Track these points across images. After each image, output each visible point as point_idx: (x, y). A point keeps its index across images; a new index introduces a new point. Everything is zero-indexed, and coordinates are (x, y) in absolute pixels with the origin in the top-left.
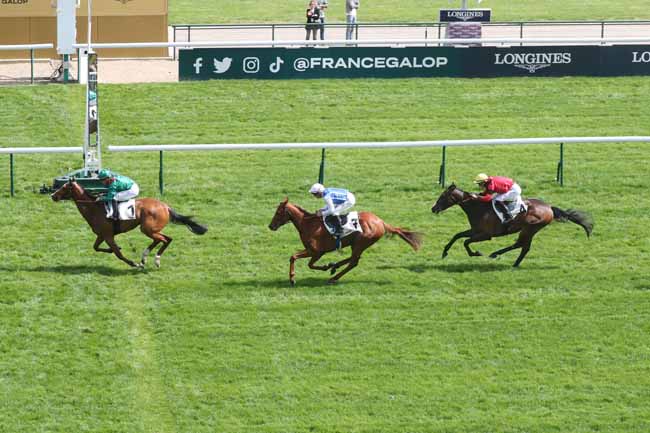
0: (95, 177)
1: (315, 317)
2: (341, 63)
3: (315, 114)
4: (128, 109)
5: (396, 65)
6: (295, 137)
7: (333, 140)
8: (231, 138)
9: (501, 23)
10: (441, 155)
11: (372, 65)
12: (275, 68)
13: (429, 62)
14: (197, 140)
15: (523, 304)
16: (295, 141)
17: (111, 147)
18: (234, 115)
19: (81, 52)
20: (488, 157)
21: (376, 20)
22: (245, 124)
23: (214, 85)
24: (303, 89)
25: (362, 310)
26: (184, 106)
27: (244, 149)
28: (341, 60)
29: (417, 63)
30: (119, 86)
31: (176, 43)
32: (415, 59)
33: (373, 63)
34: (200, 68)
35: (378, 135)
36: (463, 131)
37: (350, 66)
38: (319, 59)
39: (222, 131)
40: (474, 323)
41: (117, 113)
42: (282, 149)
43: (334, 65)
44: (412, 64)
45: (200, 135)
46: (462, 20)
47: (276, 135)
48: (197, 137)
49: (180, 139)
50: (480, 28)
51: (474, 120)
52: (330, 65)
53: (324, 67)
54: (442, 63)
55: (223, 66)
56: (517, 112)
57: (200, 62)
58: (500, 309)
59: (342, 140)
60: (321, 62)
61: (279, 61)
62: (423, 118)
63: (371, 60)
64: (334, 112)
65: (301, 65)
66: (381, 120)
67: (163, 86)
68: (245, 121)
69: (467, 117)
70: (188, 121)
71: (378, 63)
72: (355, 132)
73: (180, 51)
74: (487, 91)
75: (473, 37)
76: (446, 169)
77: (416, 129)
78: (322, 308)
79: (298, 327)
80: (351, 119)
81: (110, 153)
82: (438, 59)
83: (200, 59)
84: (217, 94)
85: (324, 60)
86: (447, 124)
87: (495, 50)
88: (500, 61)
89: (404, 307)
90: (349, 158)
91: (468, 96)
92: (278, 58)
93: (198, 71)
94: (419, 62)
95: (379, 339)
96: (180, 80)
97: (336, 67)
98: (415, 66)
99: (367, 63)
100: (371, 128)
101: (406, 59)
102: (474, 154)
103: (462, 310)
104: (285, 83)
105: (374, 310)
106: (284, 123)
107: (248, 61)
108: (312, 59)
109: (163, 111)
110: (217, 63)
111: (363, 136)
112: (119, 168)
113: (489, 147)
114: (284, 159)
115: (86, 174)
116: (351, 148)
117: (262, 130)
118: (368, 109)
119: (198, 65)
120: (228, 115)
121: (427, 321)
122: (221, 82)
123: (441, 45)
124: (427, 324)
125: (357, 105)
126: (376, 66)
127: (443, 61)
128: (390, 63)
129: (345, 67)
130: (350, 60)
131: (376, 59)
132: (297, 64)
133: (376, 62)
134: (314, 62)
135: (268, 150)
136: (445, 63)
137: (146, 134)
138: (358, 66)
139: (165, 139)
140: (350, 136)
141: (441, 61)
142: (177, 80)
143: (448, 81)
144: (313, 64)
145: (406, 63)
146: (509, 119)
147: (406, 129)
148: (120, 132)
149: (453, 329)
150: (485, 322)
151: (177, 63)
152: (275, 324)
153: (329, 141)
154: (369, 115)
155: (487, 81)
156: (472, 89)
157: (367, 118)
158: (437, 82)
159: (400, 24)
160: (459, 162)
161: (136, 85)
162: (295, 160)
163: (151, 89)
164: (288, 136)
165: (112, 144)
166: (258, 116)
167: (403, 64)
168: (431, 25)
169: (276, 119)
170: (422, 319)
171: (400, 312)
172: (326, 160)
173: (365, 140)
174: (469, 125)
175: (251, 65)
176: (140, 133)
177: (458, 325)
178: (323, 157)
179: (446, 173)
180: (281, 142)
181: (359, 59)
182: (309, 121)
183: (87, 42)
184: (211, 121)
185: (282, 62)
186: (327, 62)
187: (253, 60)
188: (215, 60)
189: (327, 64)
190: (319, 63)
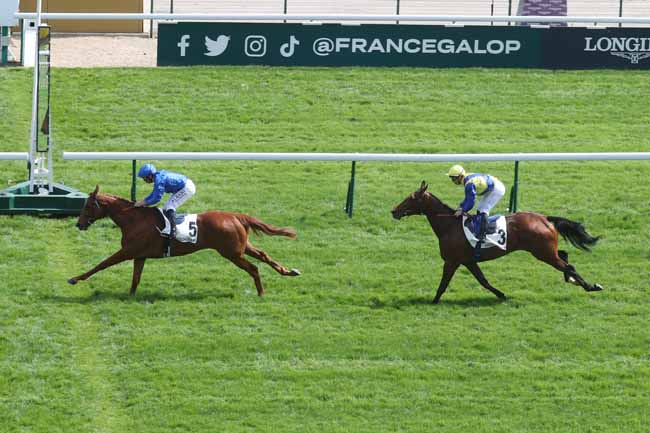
0: (44, 193)
1: (341, 389)
2: (377, 45)
3: (341, 114)
4: (89, 103)
5: (452, 49)
6: (313, 145)
7: (366, 150)
8: (228, 144)
10: (513, 174)
11: (418, 49)
12: (287, 50)
13: (495, 47)
14: (182, 146)
15: (623, 377)
16: (314, 150)
17: (66, 153)
18: (232, 113)
19: (26, 23)
20: (574, 177)
22: (247, 126)
23: (203, 74)
24: (325, 80)
25: (404, 380)
26: (164, 100)
27: (246, 160)
28: (377, 41)
29: (480, 48)
30: (76, 70)
31: (154, 14)
32: (477, 42)
33: (421, 46)
34: (186, 48)
35: (427, 144)
36: (543, 142)
37: (388, 50)
38: (348, 40)
39: (215, 134)
40: (556, 402)
41: (74, 108)
42: (297, 161)
43: (367, 48)
44: (473, 49)
45: (185, 140)
47: (290, 142)
48: (181, 142)
49: (159, 144)
51: (556, 125)
52: (361, 48)
53: (354, 50)
54: (513, 49)
55: (217, 46)
56: (615, 117)
57: (187, 41)
58: (591, 383)
59: (378, 150)
60: (350, 43)
61: (294, 41)
62: (486, 122)
63: (418, 42)
64: (366, 113)
65: (323, 47)
66: (432, 125)
67: (137, 73)
68: (247, 122)
69: (546, 122)
70: (169, 120)
71: (427, 46)
72: (396, 139)
73: (160, 25)
74: (575, 88)
75: (556, 14)
76: (519, 192)
77: (477, 136)
78: (350, 376)
79: (318, 403)
80: (390, 121)
81: (65, 162)
82: (508, 42)
83: (188, 37)
84: (208, 85)
85: (355, 41)
86: (520, 131)
87: (584, 32)
88: (591, 47)
89: (461, 378)
90: (386, 174)
91: (547, 94)
92: (292, 38)
93: (183, 54)
94: (482, 46)
95: (427, 421)
96: (158, 64)
97: (370, 51)
98: (477, 51)
99: (412, 46)
100: (417, 135)
101: (464, 42)
102: (556, 173)
103: (540, 384)
104: (299, 72)
105: (420, 381)
106: (299, 125)
107: (251, 40)
108: (338, 40)
109: (136, 105)
110: (209, 42)
112: (76, 182)
113: (577, 164)
114: (298, 175)
115: (32, 190)
116: (390, 161)
117: (269, 135)
118: (412, 108)
119: (183, 45)
120: (224, 113)
121: (492, 398)
122: (214, 70)
123: (513, 24)
124: (492, 402)
125: (399, 103)
126: (424, 51)
127: (514, 46)
128: (444, 46)
129: (383, 51)
130: (390, 42)
131: (425, 41)
132: (317, 46)
133: (425, 46)
134: (340, 44)
135: (278, 161)
136: (517, 48)
137: (113, 137)
138: (399, 50)
139: (138, 143)
140: (389, 145)
141: (512, 45)
142: (154, 65)
143: (521, 73)
144: (339, 47)
145: (464, 46)
146: (603, 126)
147: (464, 136)
148: (78, 133)
149: (528, 409)
150: (571, 401)
151: (154, 42)
152: (287, 397)
153: (360, 151)
154: (415, 117)
155: (574, 74)
156: (554, 85)
157: (413, 121)
158: (506, 74)
160: (536, 183)
161: (99, 70)
162: (314, 176)
163: (121, 75)
164: (304, 143)
165: (67, 149)
166: (265, 116)
167: (460, 49)
169: (288, 120)
170: (485, 394)
171: (454, 385)
172: (357, 176)
173: (409, 151)
174: (549, 133)
175: (256, 46)
176: (105, 135)
177: (535, 404)
178: (353, 172)
179: (518, 198)
180: (296, 151)
181: (401, 41)
182: (332, 124)
183: (35, 11)
184: (200, 120)
185: (298, 43)
186: (359, 45)
187: (258, 39)
188: (207, 38)
189: (358, 46)
190: (347, 46)
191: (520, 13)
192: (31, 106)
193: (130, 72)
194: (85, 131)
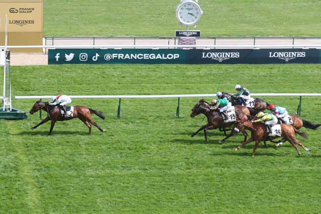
0: (8, 111)
1: (118, 181)
2: (127, 56)
3: (115, 81)
4: (24, 78)
5: (154, 57)
6: (105, 92)
7: (124, 94)
8: (74, 93)
9: (204, 38)
10: (177, 102)
11: (142, 58)
12: (95, 58)
13: (170, 56)
14: (58, 93)
15: (219, 175)
16: (106, 95)
17: (16, 97)
18: (75, 81)
21: (144, 35)
22: (81, 86)
23: (65, 67)
24: (108, 69)
25: (140, 177)
26: (51, 77)
27: (81, 99)
28: (127, 55)
30: (19, 67)
31: (47, 46)
32: (163, 55)
33: (143, 56)
34: (59, 58)
35: (146, 91)
36: (188, 91)
37: (131, 58)
38: (117, 54)
39: (70, 89)
40: (195, 184)
41: (18, 80)
42: (99, 99)
43: (124, 57)
44: (162, 57)
45: (59, 91)
46: (186, 36)
47: (96, 91)
48: (57, 92)
49: (49, 93)
50: (195, 40)
51: (193, 85)
52: (122, 57)
53: (119, 58)
54: (176, 57)
55: (70, 57)
56: (213, 81)
58: (207, 177)
59: (128, 94)
60: (118, 56)
61: (97, 55)
62: (167, 84)
63: (142, 55)
64: (124, 80)
65: (108, 57)
66: (148, 85)
67: (41, 68)
68: (81, 84)
69: (189, 83)
70: (53, 84)
71: (146, 56)
72: (135, 90)
73: (49, 50)
74: (198, 71)
75: (191, 44)
76: (180, 109)
77: (164, 89)
78: (121, 176)
79: (109, 186)
80: (132, 84)
81: (16, 99)
82: (175, 55)
83: (59, 54)
84: (67, 71)
85: (119, 55)
86: (180, 87)
87: (202, 51)
88: (205, 56)
89: (160, 176)
90: (132, 103)
91: (189, 73)
92: (97, 54)
93: (57, 60)
94: (165, 56)
95: (149, 192)
96: (49, 64)
98: (164, 58)
99: (140, 56)
100: (143, 89)
101: (159, 55)
102: (193, 101)
103: (189, 178)
104: (100, 66)
105: (146, 178)
106: (100, 86)
108: (113, 55)
109: (41, 79)
110: (67, 56)
111: (139, 92)
112: (20, 107)
114: (101, 104)
115: (4, 110)
116: (133, 98)
117: (89, 89)
118: (141, 79)
119: (57, 57)
120: (72, 81)
121: (172, 183)
122: (68, 65)
123: (176, 48)
124: (172, 185)
125: (136, 77)
126: (145, 58)
128: (151, 56)
129: (129, 58)
130: (132, 55)
131: (145, 55)
132: (106, 57)
134: (114, 56)
135: (92, 99)
136: (178, 57)
137: (33, 90)
138: (136, 58)
139: (42, 92)
140: (132, 92)
141: (176, 56)
142: (46, 63)
143: (179, 65)
144: (113, 57)
145: (159, 56)
146: (210, 85)
147: (159, 89)
148: (20, 89)
149: (185, 187)
150: (200, 184)
151: (47, 56)
152: (98, 184)
153: (122, 94)
154: (142, 82)
155: (199, 66)
156: (191, 70)
157: (140, 84)
158: (174, 66)
159: (155, 38)
160: (186, 106)
161: (27, 66)
162: (106, 104)
163: (34, 68)
164: (102, 92)
165: (17, 95)
166: (88, 82)
167: (157, 57)
168: (171, 38)
169: (96, 84)
170: (170, 182)
171: (158, 179)
172: (121, 104)
173: (139, 94)
174: (190, 87)
175: (84, 57)
176: (30, 90)
177: (187, 185)
178: (120, 102)
179: (180, 111)
180: (99, 95)
181: (136, 55)
182: (112, 85)
183: (4, 45)
184: (64, 84)
185: (99, 56)
186: (121, 56)
188: (66, 54)
189: (121, 57)
190: (116, 57)
191: (179, 44)
192: (3, 79)
193: (38, 67)
194: (22, 88)
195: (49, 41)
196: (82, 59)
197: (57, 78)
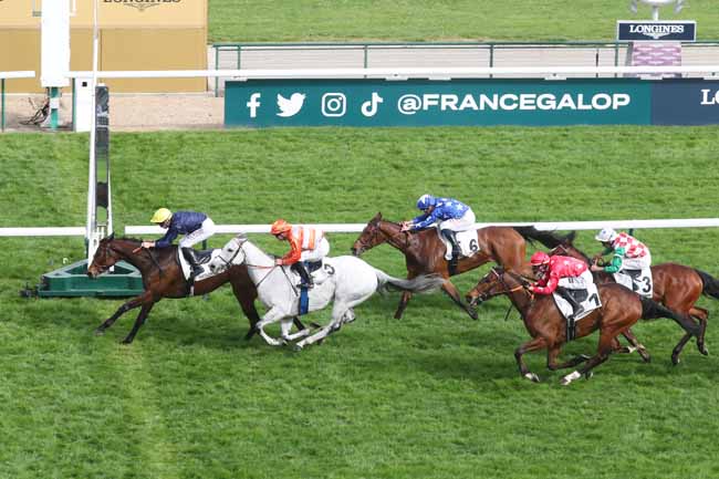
2: (469, 102)
3: (431, 179)
4: (152, 171)
5: (552, 105)
9: (705, 42)
11: (515, 106)
12: (369, 109)
13: (602, 102)
14: (255, 217)
17: (128, 228)
18: (311, 180)
19: (78, 84)
20: (694, 246)
21: (518, 37)
22: (327, 194)
23: (277, 134)
24: (412, 141)
26: (235, 167)
28: (469, 97)
29: (584, 104)
30: (136, 136)
31: (220, 72)
32: (580, 97)
33: (518, 102)
34: (257, 108)
36: (658, 207)
37: (482, 107)
38: (437, 96)
39: (293, 204)
41: (133, 176)
43: (458, 105)
45: (259, 210)
46: (652, 38)
48: (254, 213)
49: (229, 217)
50: (678, 51)
51: (673, 190)
52: (452, 105)
54: (622, 103)
55: (291, 105)
57: (257, 100)
60: (439, 100)
61: (376, 98)
62: (594, 186)
63: (515, 97)
64: (459, 177)
65: (409, 104)
66: (533, 190)
68: (326, 189)
69: (661, 184)
70: (241, 190)
71: (525, 102)
72: (494, 206)
73: (226, 83)
74: (691, 145)
75: (669, 63)
77: (585, 202)
82: (616, 96)
83: (258, 95)
84: (283, 150)
85: (444, 97)
86: (632, 195)
87: (699, 82)
88: (709, 100)
91: (661, 154)
92: (375, 95)
93: (253, 114)
94: (587, 101)
96: (227, 126)
97: (462, 108)
98: (581, 106)
99: (509, 102)
100: (517, 201)
101: (567, 97)
102: (674, 241)
104: (385, 132)
106: (385, 193)
107: (328, 98)
108: (426, 97)
110: (281, 101)
111: (504, 213)
113: (698, 232)
117: (352, 204)
119: (253, 104)
120: (300, 180)
122: (287, 130)
123: (620, 76)
125: (495, 166)
126: (522, 107)
127: (623, 100)
128: (544, 102)
129: (476, 108)
130: (483, 98)
131: (523, 96)
132: (402, 103)
133: (523, 102)
134: (428, 100)
136: (626, 103)
138: (495, 107)
141: (620, 100)
144: (426, 104)
145: (567, 101)
147: (569, 202)
148: (139, 205)
151: (222, 101)
155: (691, 130)
156: (668, 142)
157: (512, 186)
158: (615, 131)
159: (555, 43)
161: (160, 134)
166: (347, 182)
167: (562, 104)
168: (602, 45)
169: (374, 187)
174: (665, 197)
175: (334, 105)
181: (496, 97)
183: (91, 69)
184: (274, 188)
185: (381, 100)
186: (449, 101)
187: (337, 97)
188: (279, 97)
189: (449, 103)
190: (436, 103)
191: (628, 63)
192: (88, 174)
193: (194, 136)
194: (147, 201)
195: (229, 56)
196: (327, 111)
197: (252, 168)
